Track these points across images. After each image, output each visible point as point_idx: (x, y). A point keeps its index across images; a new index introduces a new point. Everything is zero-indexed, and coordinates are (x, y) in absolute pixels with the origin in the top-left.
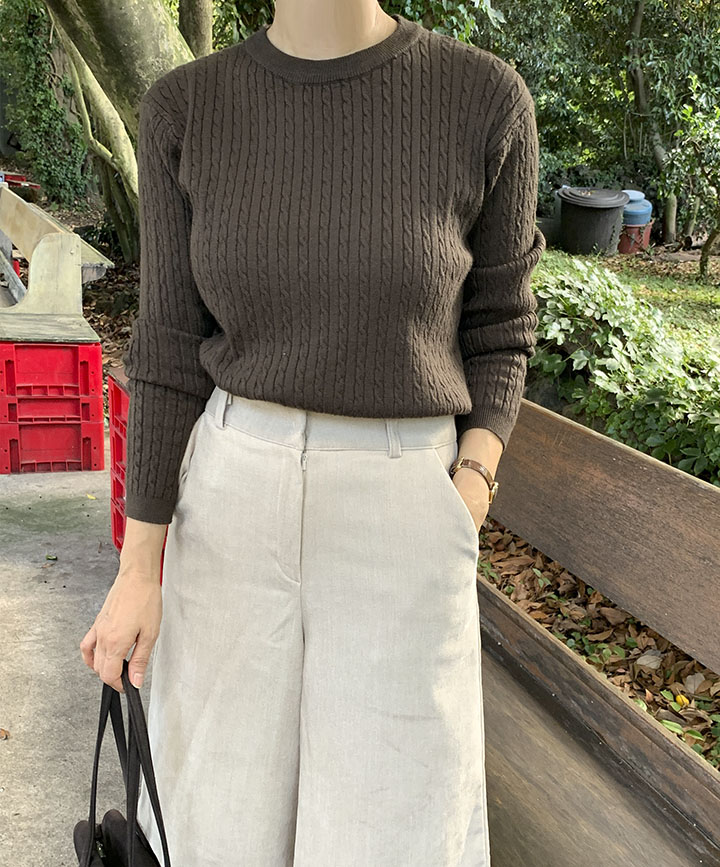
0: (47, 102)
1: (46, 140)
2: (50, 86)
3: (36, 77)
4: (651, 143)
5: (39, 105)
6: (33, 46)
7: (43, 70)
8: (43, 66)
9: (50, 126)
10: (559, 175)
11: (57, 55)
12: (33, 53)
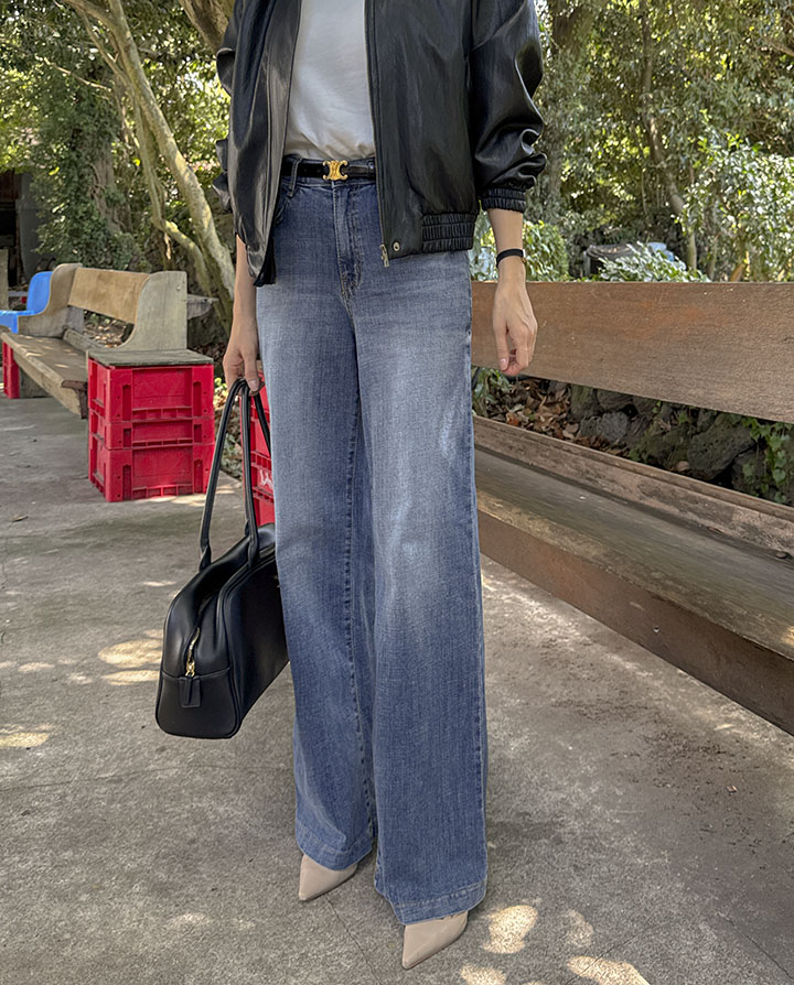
0: (88, 214)
1: (87, 252)
2: (93, 198)
3: (78, 189)
4: (667, 194)
5: (81, 217)
6: (76, 159)
7: (86, 181)
8: (86, 177)
9: (91, 238)
10: (586, 237)
11: (100, 167)
12: (76, 165)
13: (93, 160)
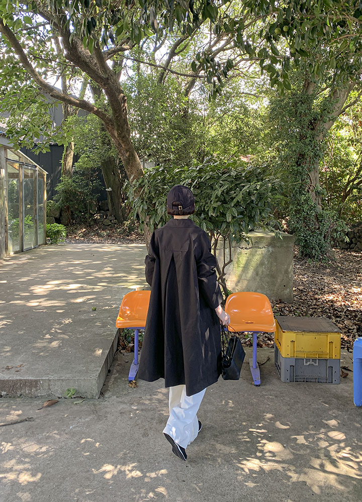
13: (310, 171)
